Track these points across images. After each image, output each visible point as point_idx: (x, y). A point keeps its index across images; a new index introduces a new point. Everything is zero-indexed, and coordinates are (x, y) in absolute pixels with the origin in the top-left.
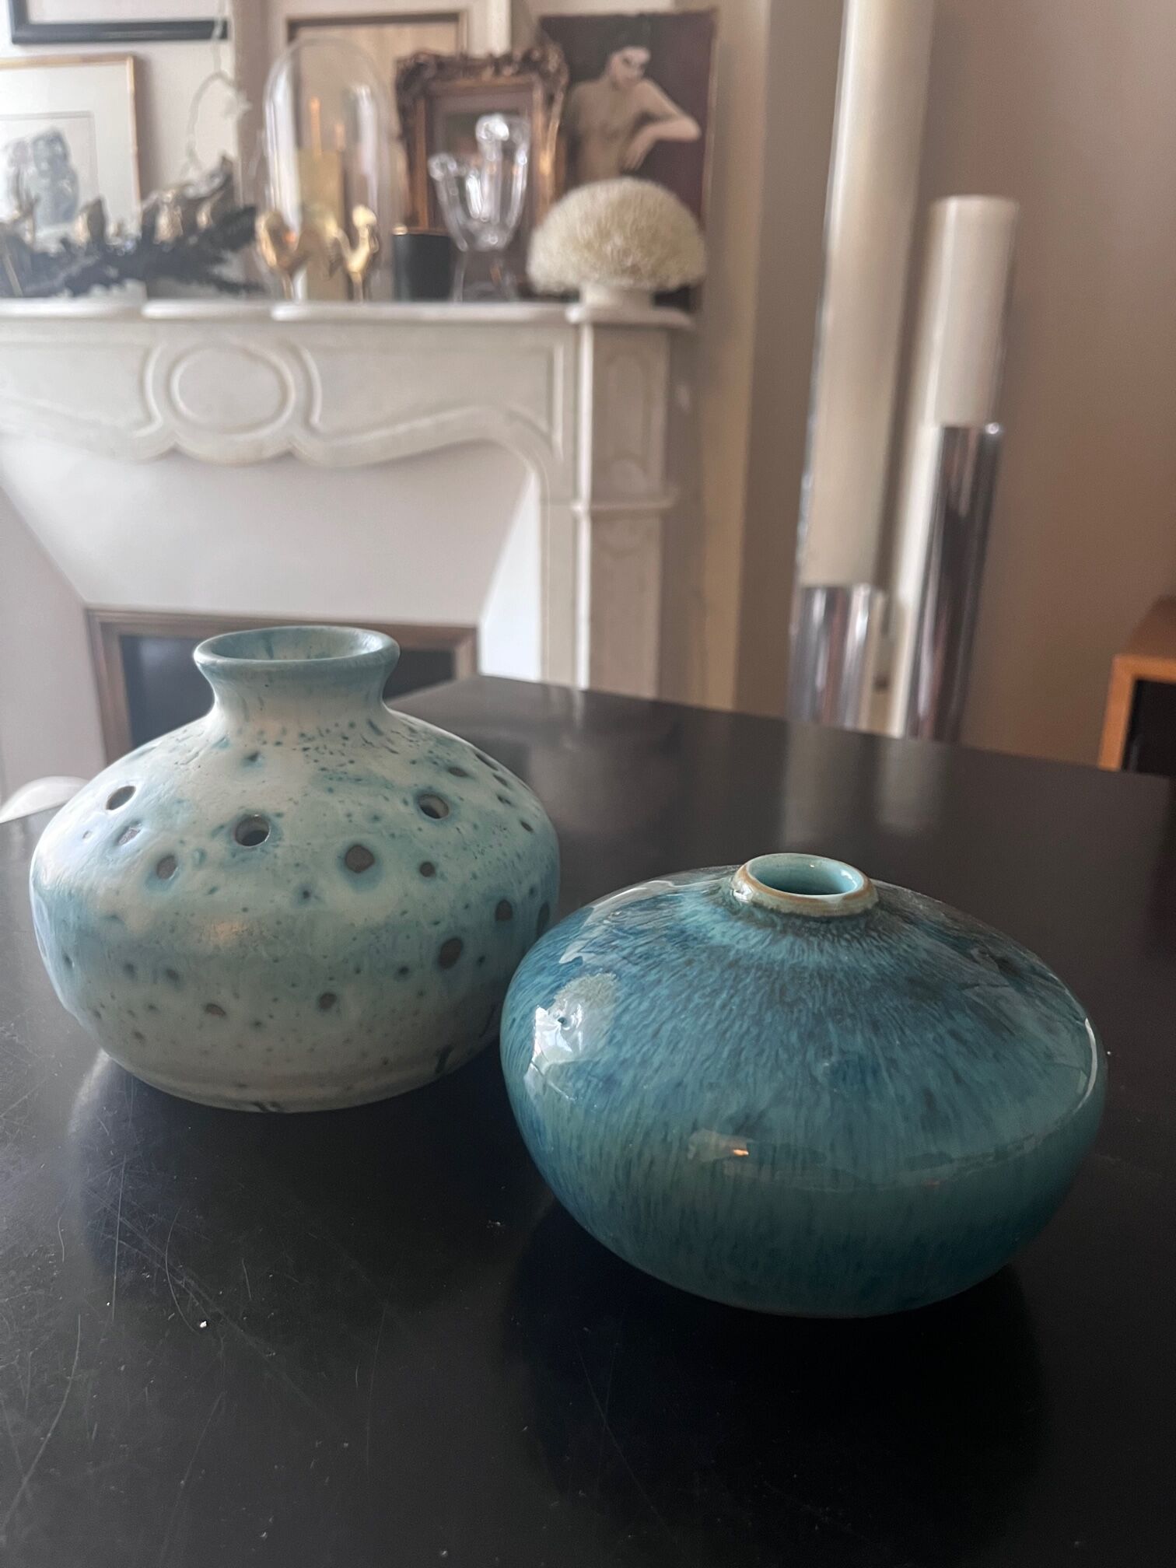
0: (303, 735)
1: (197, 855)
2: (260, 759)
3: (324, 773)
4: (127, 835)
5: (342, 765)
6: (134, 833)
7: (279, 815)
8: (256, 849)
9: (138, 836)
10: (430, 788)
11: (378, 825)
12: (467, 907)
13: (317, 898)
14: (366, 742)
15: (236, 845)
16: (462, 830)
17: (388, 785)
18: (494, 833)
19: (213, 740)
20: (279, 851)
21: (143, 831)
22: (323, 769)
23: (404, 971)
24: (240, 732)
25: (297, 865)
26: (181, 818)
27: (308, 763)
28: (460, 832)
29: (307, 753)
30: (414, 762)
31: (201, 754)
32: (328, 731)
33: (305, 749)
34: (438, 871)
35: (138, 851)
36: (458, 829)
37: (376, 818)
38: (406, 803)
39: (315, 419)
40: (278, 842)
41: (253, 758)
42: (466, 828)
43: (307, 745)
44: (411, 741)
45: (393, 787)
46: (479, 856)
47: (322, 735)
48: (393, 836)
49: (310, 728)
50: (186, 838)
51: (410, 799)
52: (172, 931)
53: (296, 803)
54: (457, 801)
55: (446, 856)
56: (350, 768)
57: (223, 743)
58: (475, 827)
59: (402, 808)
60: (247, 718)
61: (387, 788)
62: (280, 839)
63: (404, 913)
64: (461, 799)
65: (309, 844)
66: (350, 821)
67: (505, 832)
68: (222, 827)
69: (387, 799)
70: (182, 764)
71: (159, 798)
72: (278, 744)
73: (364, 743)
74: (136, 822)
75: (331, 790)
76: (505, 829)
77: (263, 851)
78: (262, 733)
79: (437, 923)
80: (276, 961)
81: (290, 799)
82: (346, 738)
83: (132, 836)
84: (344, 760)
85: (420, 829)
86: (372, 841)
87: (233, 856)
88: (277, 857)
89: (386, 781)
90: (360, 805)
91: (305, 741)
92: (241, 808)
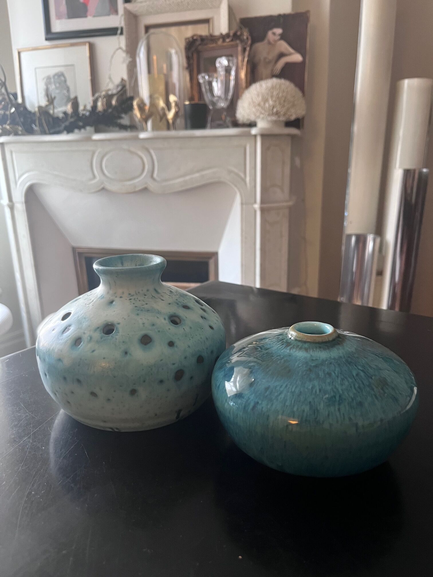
0: (130, 294)
1: (89, 338)
2: (114, 303)
3: (137, 308)
4: (66, 330)
5: (143, 305)
6: (69, 329)
7: (119, 324)
8: (109, 336)
9: (70, 330)
10: (175, 313)
11: (154, 327)
12: (185, 358)
13: (130, 354)
14: (153, 296)
15: (103, 334)
16: (185, 329)
17: (159, 312)
18: (198, 330)
19: (99, 296)
20: (117, 337)
21: (72, 328)
22: (136, 307)
23: (161, 382)
24: (108, 293)
25: (123, 342)
26: (85, 324)
27: (131, 304)
28: (184, 330)
29: (131, 301)
30: (170, 304)
31: (94, 301)
32: (139, 293)
33: (130, 299)
34: (175, 345)
35: (69, 336)
36: (184, 329)
37: (153, 325)
38: (165, 319)
39: (155, 175)
40: (118, 334)
41: (112, 302)
42: (187, 329)
43: (131, 298)
44: (170, 296)
45: (161, 313)
46: (191, 339)
47: (137, 294)
48: (159, 331)
49: (133, 293)
50: (86, 332)
51: (167, 318)
52: (79, 366)
53: (125, 319)
54: (185, 318)
55: (179, 339)
56: (146, 306)
57: (102, 297)
58: (191, 328)
59: (163, 321)
60: (110, 288)
61: (158, 314)
62: (118, 332)
63: (161, 360)
64: (186, 317)
65: (128, 334)
66: (144, 326)
67: (203, 330)
68: (98, 328)
69: (158, 317)
70: (88, 305)
71: (78, 317)
72: (121, 297)
73: (152, 297)
74: (70, 326)
75: (138, 314)
76: (202, 329)
77: (112, 337)
78: (115, 293)
79: (174, 364)
80: (115, 377)
81: (123, 318)
82: (145, 295)
83: (68, 331)
84: (144, 303)
85: (169, 329)
86: (151, 333)
87: (101, 338)
88: (116, 339)
89: (158, 311)
90: (148, 320)
91: (130, 297)
92: (105, 321)
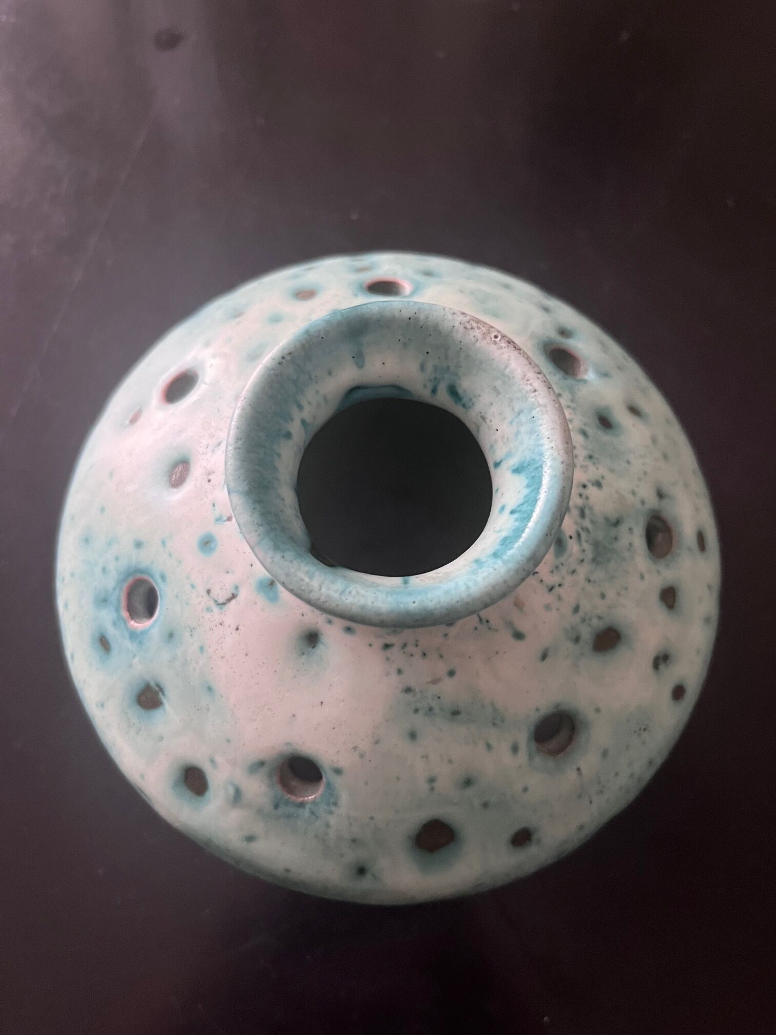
1: (230, 789)
3: (409, 697)
4: (149, 699)
5: (435, 681)
7: (338, 771)
8: (302, 802)
11: (470, 792)
13: (374, 876)
15: (280, 790)
16: (584, 769)
17: (497, 720)
18: (628, 747)
20: (333, 821)
22: (408, 690)
25: (354, 841)
27: (388, 674)
28: (580, 773)
29: (389, 652)
34: (534, 837)
36: (578, 769)
37: (468, 781)
38: (515, 747)
40: (333, 808)
41: (311, 638)
43: (390, 640)
45: (502, 722)
48: (485, 804)
50: (217, 758)
53: (362, 756)
55: (552, 813)
56: (448, 687)
59: (507, 757)
61: (494, 724)
64: (598, 710)
65: (372, 816)
66: (432, 789)
68: (262, 764)
69: (489, 747)
74: (159, 689)
81: (355, 748)
84: (441, 668)
86: (451, 814)
87: (276, 806)
88: (328, 825)
89: (495, 710)
90: (450, 761)
91: (388, 634)
92: (288, 744)
